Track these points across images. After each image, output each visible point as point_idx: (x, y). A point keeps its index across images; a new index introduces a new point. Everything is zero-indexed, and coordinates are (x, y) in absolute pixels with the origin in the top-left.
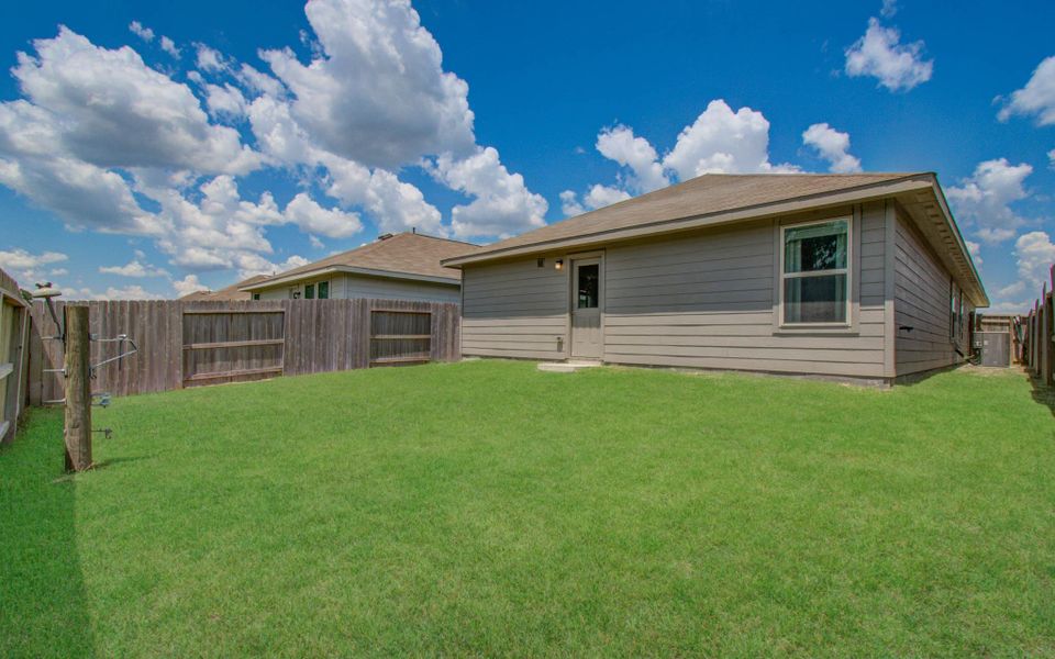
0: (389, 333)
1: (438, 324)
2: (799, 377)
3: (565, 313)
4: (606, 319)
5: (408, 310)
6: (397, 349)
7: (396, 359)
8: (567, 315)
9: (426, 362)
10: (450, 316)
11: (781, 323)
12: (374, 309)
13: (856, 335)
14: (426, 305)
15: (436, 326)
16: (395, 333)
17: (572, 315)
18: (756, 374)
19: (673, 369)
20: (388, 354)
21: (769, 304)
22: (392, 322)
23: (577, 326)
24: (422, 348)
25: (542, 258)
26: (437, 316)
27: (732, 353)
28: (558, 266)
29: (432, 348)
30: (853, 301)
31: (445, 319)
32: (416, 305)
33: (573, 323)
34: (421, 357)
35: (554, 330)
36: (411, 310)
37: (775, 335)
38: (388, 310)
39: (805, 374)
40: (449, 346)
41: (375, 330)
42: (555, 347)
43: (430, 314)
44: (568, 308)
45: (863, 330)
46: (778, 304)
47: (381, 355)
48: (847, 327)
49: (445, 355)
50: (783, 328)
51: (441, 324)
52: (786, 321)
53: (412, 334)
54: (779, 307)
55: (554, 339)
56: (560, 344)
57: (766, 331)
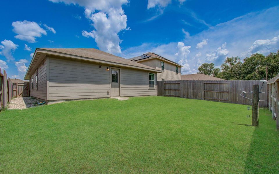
3: (110, 83)
4: (121, 86)
11: (149, 87)
13: (155, 89)
18: (146, 96)
21: (148, 84)
28: (108, 69)
30: (155, 85)
33: (112, 87)
35: (106, 88)
42: (106, 94)
54: (149, 85)
55: (106, 91)
56: (108, 92)
57: (147, 89)
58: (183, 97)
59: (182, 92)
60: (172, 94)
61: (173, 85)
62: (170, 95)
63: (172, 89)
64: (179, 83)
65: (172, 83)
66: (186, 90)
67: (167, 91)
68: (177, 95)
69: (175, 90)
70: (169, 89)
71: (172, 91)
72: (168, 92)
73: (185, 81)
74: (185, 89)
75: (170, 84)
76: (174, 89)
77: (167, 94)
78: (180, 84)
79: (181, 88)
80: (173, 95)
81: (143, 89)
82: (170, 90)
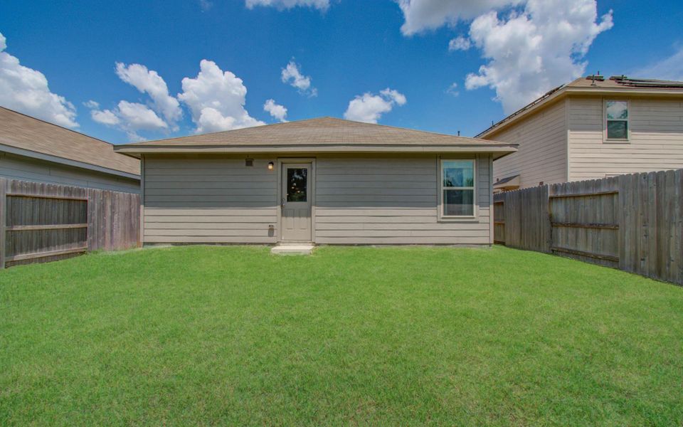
0: (32, 223)
1: (96, 212)
2: (451, 246)
3: (277, 205)
4: (316, 211)
5: (57, 196)
6: (44, 241)
7: (44, 253)
8: (279, 207)
9: (82, 253)
10: (109, 203)
11: (442, 216)
12: (10, 192)
13: (477, 222)
14: (80, 192)
15: (93, 214)
16: (40, 223)
17: (282, 206)
18: (428, 246)
19: (374, 246)
20: (30, 248)
21: (436, 204)
22: (37, 210)
23: (286, 216)
24: (76, 239)
25: (249, 159)
26: (94, 204)
27: (414, 233)
28: (270, 167)
29: (89, 238)
30: (476, 204)
31: (103, 207)
32: (67, 190)
33: (284, 214)
34: (75, 247)
35: (265, 219)
36: (62, 196)
37: (438, 222)
38: (30, 194)
39: (453, 244)
40: (108, 235)
41: (12, 219)
42: (266, 233)
43: (86, 201)
44: (279, 201)
45: (481, 220)
46: (440, 204)
47: (21, 252)
48: (473, 218)
49: (104, 244)
50: (443, 218)
51: (99, 211)
52: (444, 214)
53: (63, 223)
54: (441, 207)
55: (266, 226)
56: (271, 230)
57: (434, 220)
58: (635, 269)
59: (627, 237)
60: (581, 248)
61: (588, 201)
62: (572, 248)
63: (582, 220)
64: (616, 188)
65: (582, 192)
66: (652, 231)
67: (561, 232)
68: (606, 253)
69: (597, 227)
70: (572, 220)
71: (581, 231)
72: (567, 232)
73: (645, 175)
74: (645, 223)
75: (574, 197)
76: (591, 221)
77: (561, 244)
78: (617, 193)
79: (625, 214)
80: (589, 250)
81: (410, 219)
82: (575, 225)
